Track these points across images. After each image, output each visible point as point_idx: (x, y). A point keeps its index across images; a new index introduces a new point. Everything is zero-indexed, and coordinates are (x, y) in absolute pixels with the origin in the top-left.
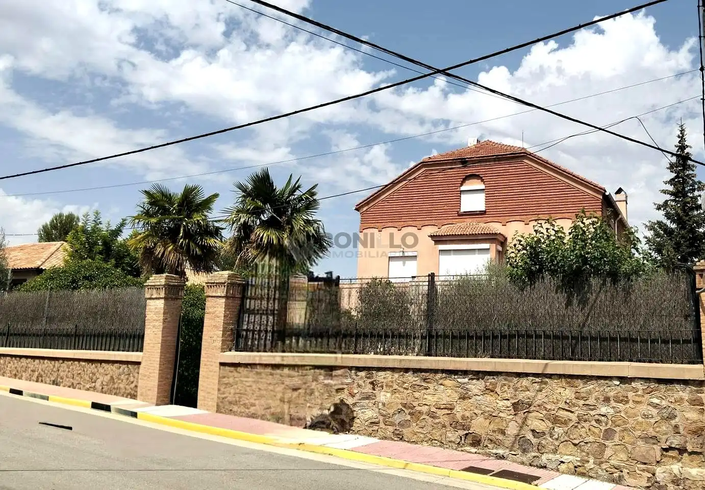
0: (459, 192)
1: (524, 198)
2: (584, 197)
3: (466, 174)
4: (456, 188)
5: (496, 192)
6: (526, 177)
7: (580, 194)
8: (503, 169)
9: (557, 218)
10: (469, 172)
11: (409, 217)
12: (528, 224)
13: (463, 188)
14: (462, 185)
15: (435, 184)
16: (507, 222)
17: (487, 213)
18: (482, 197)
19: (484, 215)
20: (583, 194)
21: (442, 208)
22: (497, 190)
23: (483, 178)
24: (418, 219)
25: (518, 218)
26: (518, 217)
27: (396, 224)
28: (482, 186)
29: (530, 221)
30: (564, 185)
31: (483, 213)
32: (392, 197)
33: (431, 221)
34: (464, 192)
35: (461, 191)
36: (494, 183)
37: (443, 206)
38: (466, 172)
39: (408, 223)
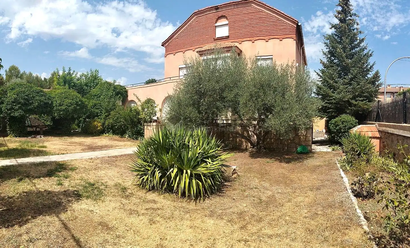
0: (215, 27)
1: (252, 27)
2: (287, 26)
3: (219, 16)
4: (213, 24)
5: (235, 25)
6: (253, 14)
7: (284, 25)
8: (240, 10)
9: (271, 38)
10: (220, 14)
11: (188, 45)
13: (216, 25)
14: (216, 23)
16: (242, 42)
17: (230, 37)
18: (227, 28)
19: (228, 38)
20: (286, 24)
22: (235, 23)
23: (227, 17)
24: (193, 46)
25: (248, 39)
26: (248, 38)
27: (182, 50)
28: (227, 22)
29: (255, 41)
30: (275, 19)
31: (227, 37)
32: (180, 35)
33: (200, 46)
34: (217, 27)
35: (216, 26)
36: (234, 19)
37: (205, 36)
38: (218, 14)
39: (188, 48)
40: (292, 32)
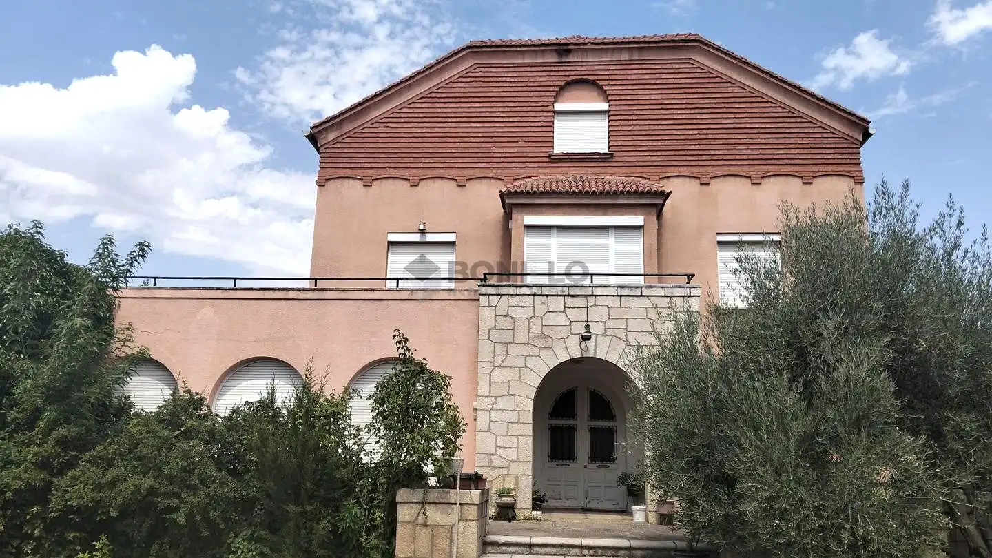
0: (550, 114)
1: (696, 132)
2: (825, 136)
3: (566, 79)
4: (545, 104)
5: (634, 117)
6: (700, 90)
7: (816, 130)
8: (649, 71)
9: (771, 174)
10: (572, 73)
11: (436, 160)
12: (708, 184)
13: (558, 107)
14: (556, 99)
15: (495, 94)
16: (661, 179)
17: (615, 159)
18: (602, 125)
19: (610, 161)
21: (514, 145)
22: (635, 112)
23: (605, 88)
24: (457, 165)
25: (685, 171)
26: (685, 169)
27: (407, 173)
28: (605, 106)
29: (710, 178)
30: (780, 110)
31: (604, 158)
33: (488, 171)
34: (561, 116)
35: (554, 112)
36: (628, 97)
37: (516, 140)
38: (567, 73)
39: (435, 171)
40: (845, 156)
